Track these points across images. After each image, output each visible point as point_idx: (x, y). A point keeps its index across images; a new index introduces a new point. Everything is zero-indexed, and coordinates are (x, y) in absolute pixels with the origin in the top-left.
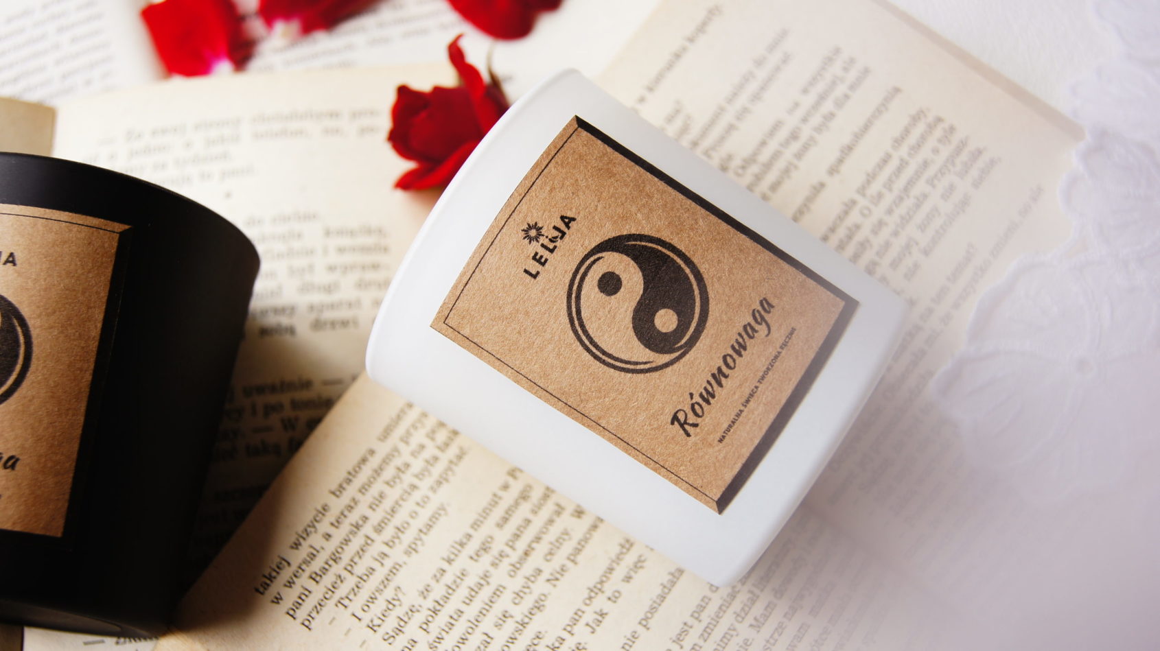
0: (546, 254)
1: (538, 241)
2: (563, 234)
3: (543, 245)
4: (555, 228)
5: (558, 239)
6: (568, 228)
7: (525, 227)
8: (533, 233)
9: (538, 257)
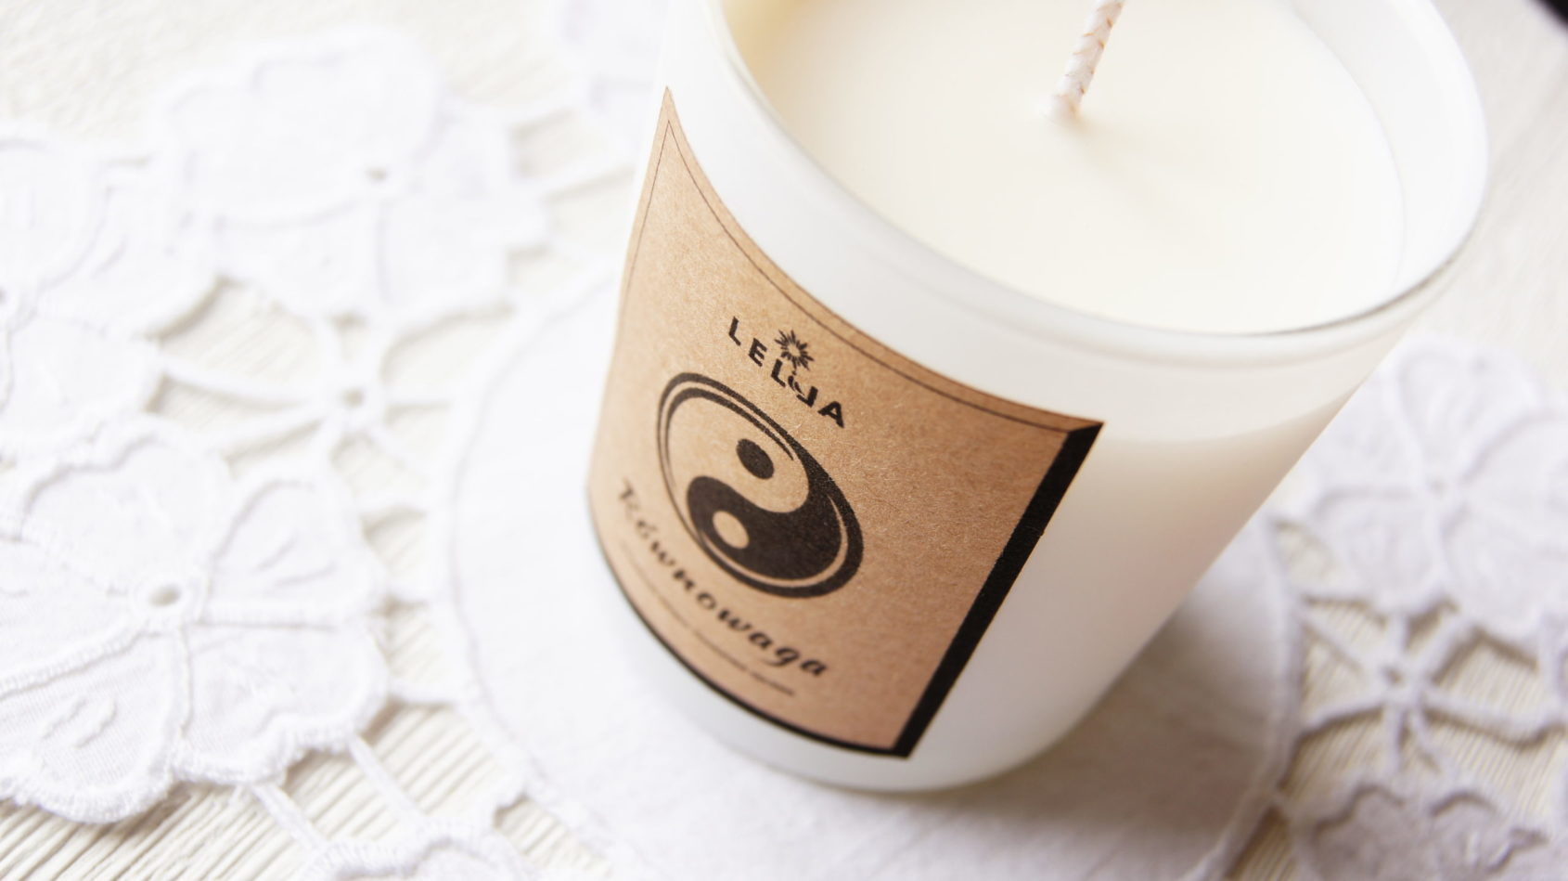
0: (769, 364)
1: (784, 355)
2: (810, 401)
3: (779, 364)
4: (814, 392)
5: (797, 392)
6: (825, 411)
7: (802, 339)
8: (794, 351)
9: (759, 348)
